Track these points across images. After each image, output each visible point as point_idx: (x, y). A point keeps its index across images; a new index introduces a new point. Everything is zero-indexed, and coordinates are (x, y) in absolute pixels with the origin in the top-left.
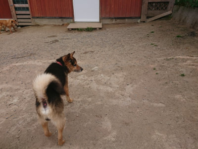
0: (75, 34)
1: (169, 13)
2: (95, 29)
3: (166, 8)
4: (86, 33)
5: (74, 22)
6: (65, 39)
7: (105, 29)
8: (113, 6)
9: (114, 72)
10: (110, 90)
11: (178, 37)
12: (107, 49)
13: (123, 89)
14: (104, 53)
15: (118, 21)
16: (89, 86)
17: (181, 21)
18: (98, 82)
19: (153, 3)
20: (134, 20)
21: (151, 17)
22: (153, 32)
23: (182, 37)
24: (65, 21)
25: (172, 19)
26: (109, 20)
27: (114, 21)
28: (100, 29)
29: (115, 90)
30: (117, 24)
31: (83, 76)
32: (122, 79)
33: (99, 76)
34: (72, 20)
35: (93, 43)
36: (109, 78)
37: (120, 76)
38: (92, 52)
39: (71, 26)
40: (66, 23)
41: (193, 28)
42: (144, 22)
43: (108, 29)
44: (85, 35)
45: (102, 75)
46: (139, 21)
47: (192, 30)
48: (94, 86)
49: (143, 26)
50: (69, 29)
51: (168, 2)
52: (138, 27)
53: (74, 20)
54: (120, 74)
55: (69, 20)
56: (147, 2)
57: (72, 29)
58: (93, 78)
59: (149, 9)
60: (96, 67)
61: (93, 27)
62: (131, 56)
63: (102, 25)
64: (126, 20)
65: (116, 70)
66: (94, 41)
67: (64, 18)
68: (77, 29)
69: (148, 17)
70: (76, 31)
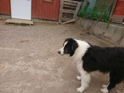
0: (12, 27)
1: (74, 20)
2: (28, 25)
3: (72, 17)
4: (21, 27)
5: (11, 18)
6: (4, 30)
7: (36, 26)
8: (40, 11)
9: (47, 57)
10: (46, 73)
11: (81, 34)
12: (39, 39)
13: (56, 71)
14: (37, 42)
15: (44, 21)
16: (27, 71)
17: (81, 26)
18: (35, 67)
19: (65, 13)
20: (54, 22)
21: (64, 22)
22: (66, 31)
23: (84, 35)
24: (4, 17)
25: (75, 24)
26: (38, 20)
27: (41, 21)
28: (32, 25)
29: (50, 72)
30: (43, 23)
31: (21, 62)
32: (54, 63)
33: (35, 61)
34: (9, 17)
35: (27, 34)
36: (44, 63)
37: (53, 60)
38: (28, 41)
39: (8, 21)
40: (4, 18)
41: (88, 30)
42: (60, 24)
43: (38, 26)
44: (21, 28)
45: (38, 60)
46: (57, 23)
47: (88, 31)
48: (32, 70)
49: (60, 26)
50: (6, 23)
51: (73, 14)
52: (57, 27)
53: (11, 17)
54: (52, 59)
55: (7, 17)
56: (62, 12)
57: (9, 23)
58: (30, 63)
59: (63, 16)
60: (33, 54)
61: (27, 23)
62: (57, 45)
63: (33, 23)
64: (50, 21)
65: (48, 56)
66: (28, 33)
67: (3, 14)
68: (14, 24)
69: (62, 22)
70: (13, 25)
